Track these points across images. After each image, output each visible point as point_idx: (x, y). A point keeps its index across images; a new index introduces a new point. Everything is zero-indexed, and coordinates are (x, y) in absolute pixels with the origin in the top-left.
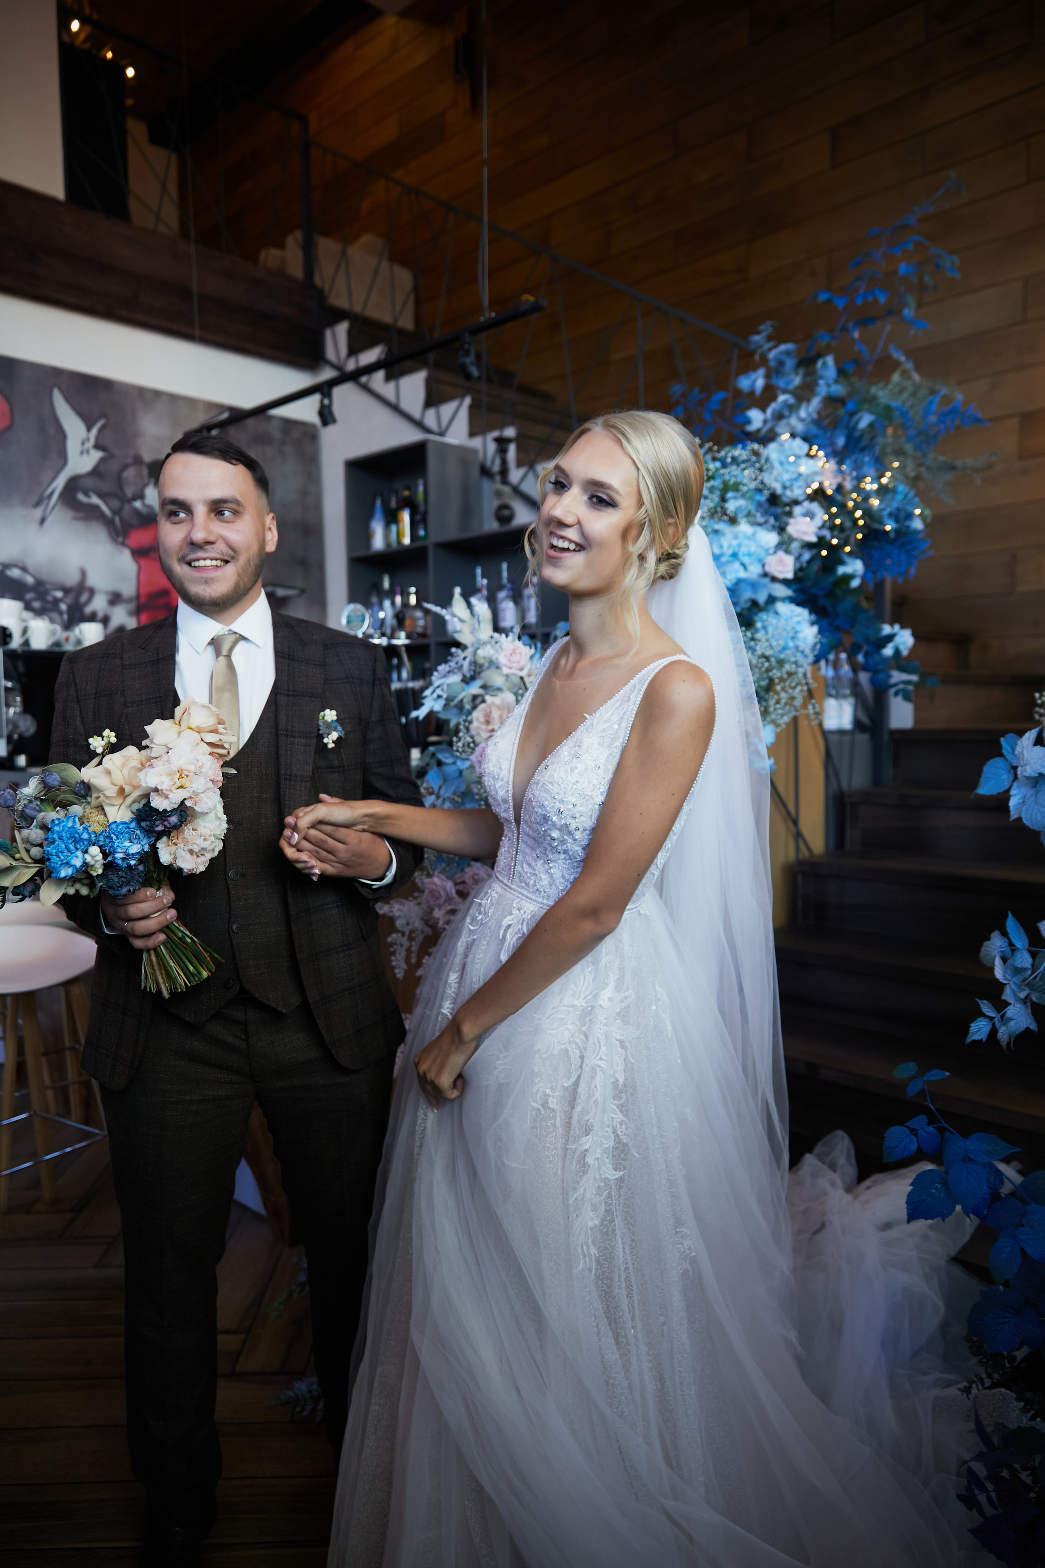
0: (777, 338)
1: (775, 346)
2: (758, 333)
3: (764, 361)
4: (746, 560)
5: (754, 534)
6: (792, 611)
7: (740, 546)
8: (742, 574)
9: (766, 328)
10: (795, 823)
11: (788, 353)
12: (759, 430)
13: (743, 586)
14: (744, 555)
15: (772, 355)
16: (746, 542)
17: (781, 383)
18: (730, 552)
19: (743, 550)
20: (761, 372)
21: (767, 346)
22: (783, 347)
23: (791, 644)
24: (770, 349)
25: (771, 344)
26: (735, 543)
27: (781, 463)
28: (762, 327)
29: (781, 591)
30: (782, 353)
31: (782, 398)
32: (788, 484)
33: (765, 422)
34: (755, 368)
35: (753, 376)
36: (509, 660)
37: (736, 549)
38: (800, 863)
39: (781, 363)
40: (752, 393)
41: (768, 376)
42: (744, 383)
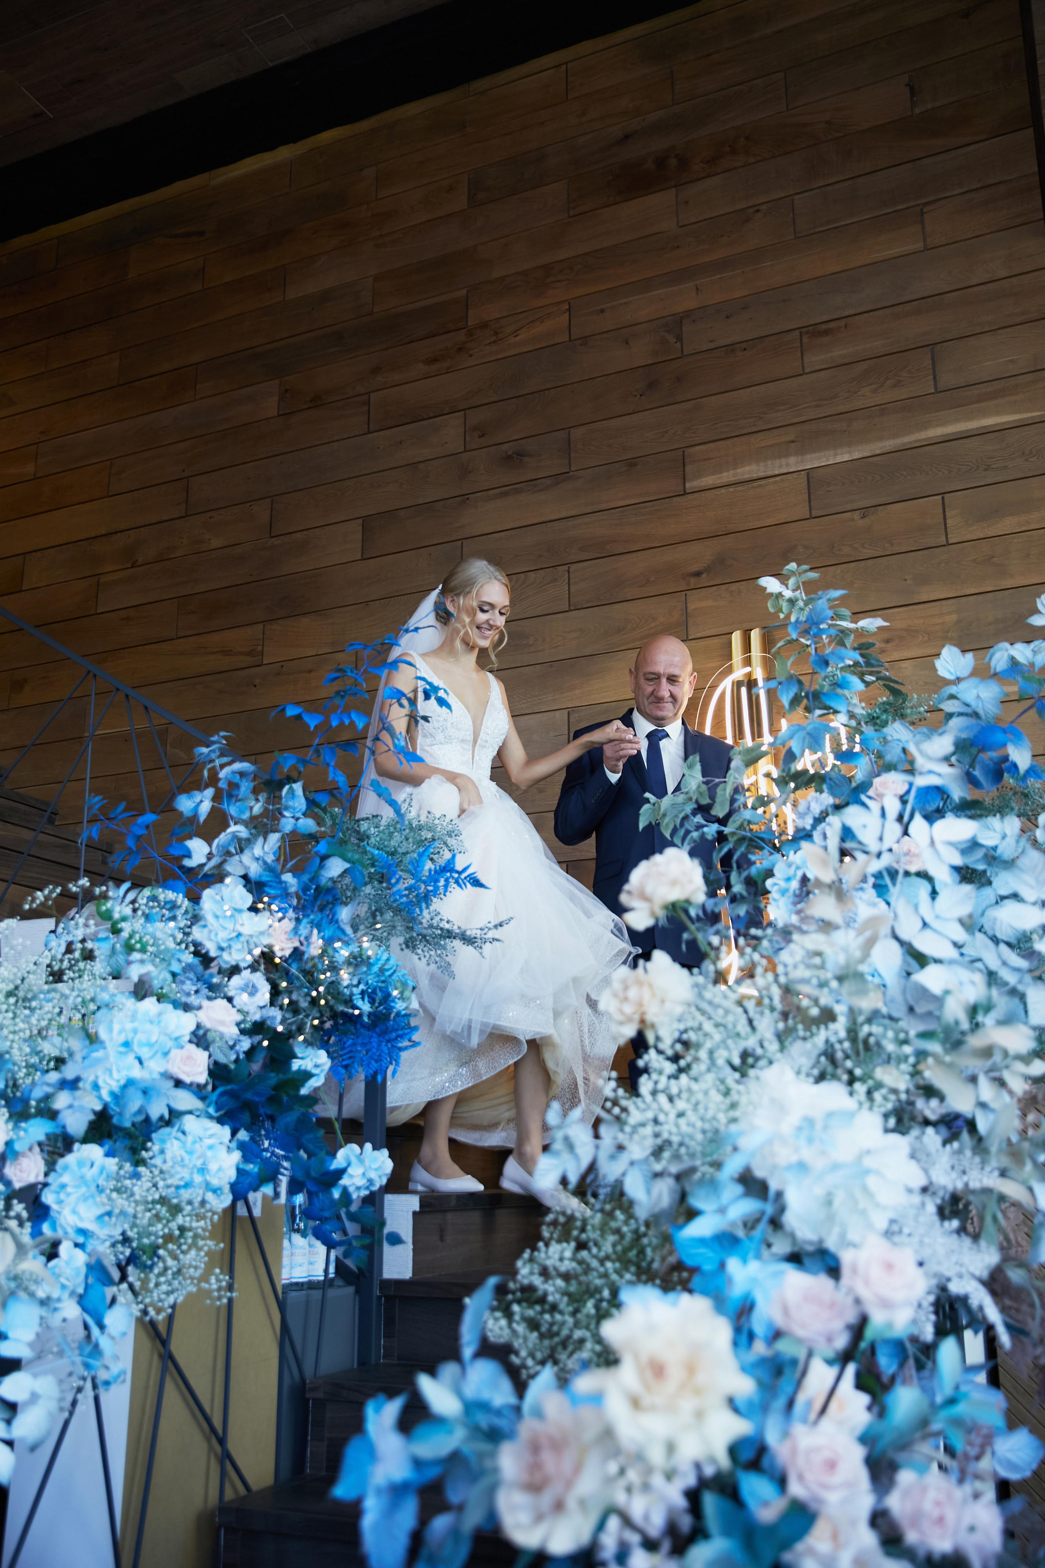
0: (235, 751)
1: (229, 764)
2: (208, 744)
3: (213, 780)
4: (145, 1053)
5: (160, 1014)
6: (206, 1129)
7: (135, 1031)
8: (136, 1072)
9: (219, 739)
10: (222, 1441)
11: (242, 774)
12: (202, 866)
13: (131, 1091)
14: (141, 1044)
15: (222, 774)
16: (148, 1026)
17: (233, 810)
18: (122, 1039)
19: (140, 1037)
20: (210, 792)
21: (217, 763)
22: (237, 766)
23: (198, 1179)
24: (222, 766)
25: (225, 760)
26: (129, 1026)
27: (217, 917)
28: (215, 738)
29: (185, 1100)
30: (234, 773)
31: (233, 828)
32: (224, 945)
33: (210, 856)
34: (201, 787)
35: (197, 796)
37: (130, 1036)
38: (223, 1508)
39: (234, 786)
40: (194, 817)
41: (216, 798)
42: (185, 804)
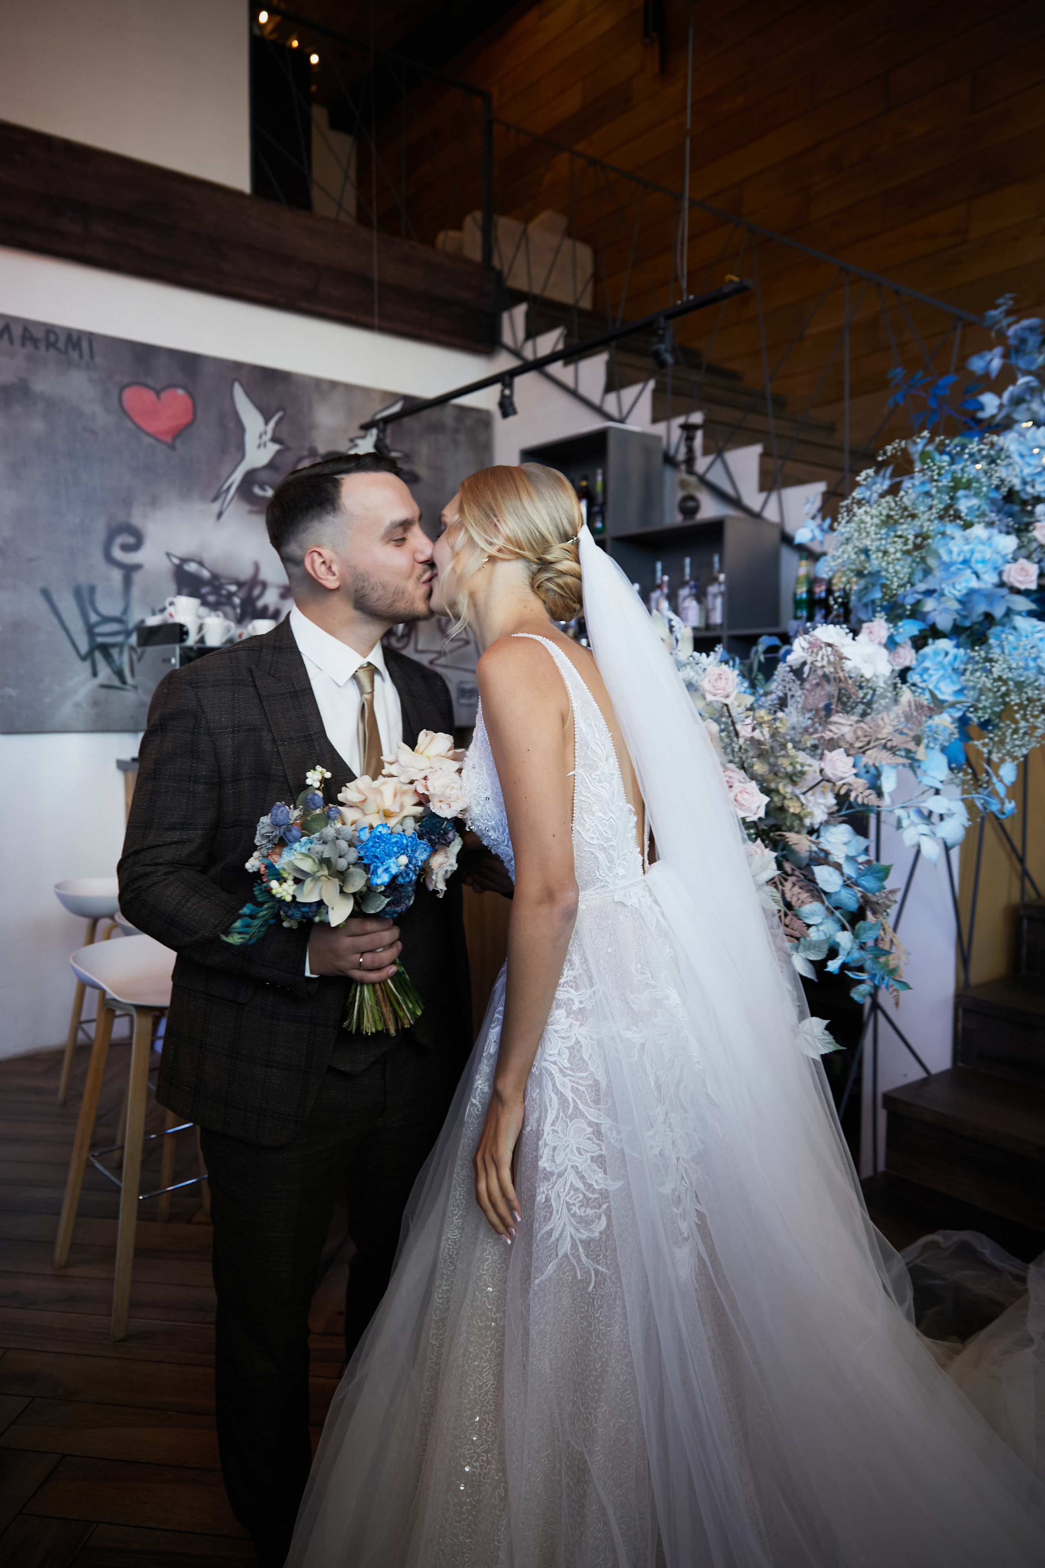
0: (1016, 312)
1: (1017, 322)
2: (996, 307)
3: (1002, 339)
4: (979, 568)
5: (990, 538)
6: (1036, 626)
7: (972, 552)
8: (974, 584)
9: (1006, 301)
10: (1022, 860)
11: (1032, 329)
12: (993, 417)
13: (976, 597)
14: (977, 562)
15: (1011, 332)
16: (980, 547)
17: (1022, 364)
18: (961, 558)
19: (977, 556)
20: (998, 351)
21: (1005, 322)
22: (1026, 323)
23: (1032, 664)
24: (1009, 326)
25: (1011, 319)
26: (967, 548)
27: (1022, 456)
28: (1000, 301)
29: (1023, 604)
30: (1023, 329)
31: (1022, 380)
32: (1029, 479)
33: (1001, 407)
34: (990, 348)
35: (988, 356)
36: (714, 686)
37: (968, 555)
38: (1026, 906)
39: (1023, 341)
40: (987, 375)
41: (1005, 356)
42: (977, 364)
